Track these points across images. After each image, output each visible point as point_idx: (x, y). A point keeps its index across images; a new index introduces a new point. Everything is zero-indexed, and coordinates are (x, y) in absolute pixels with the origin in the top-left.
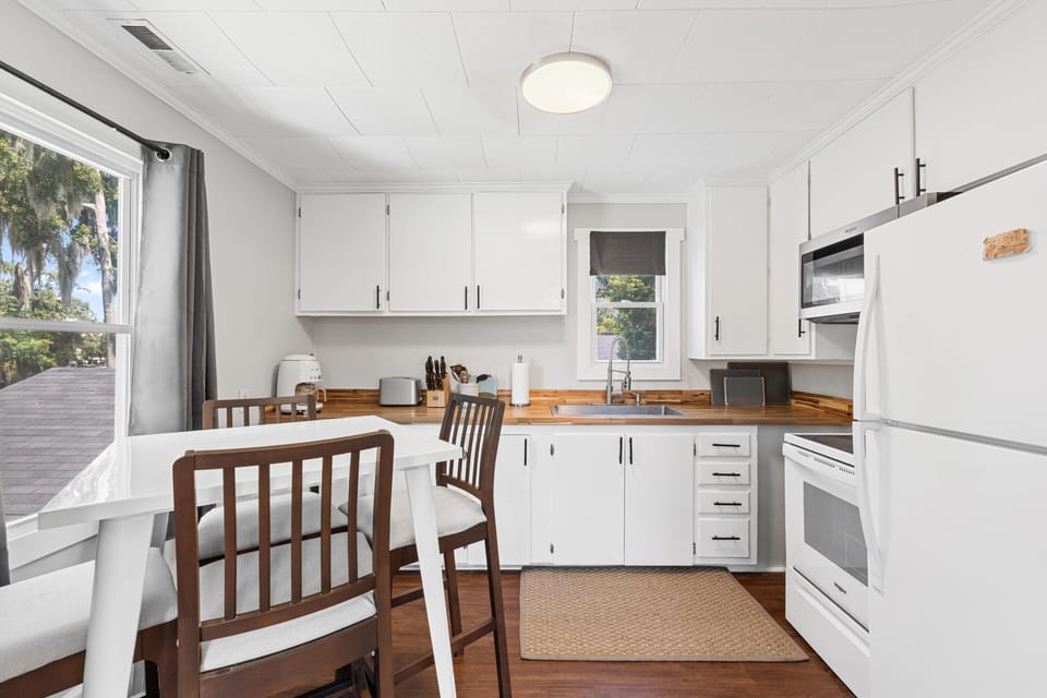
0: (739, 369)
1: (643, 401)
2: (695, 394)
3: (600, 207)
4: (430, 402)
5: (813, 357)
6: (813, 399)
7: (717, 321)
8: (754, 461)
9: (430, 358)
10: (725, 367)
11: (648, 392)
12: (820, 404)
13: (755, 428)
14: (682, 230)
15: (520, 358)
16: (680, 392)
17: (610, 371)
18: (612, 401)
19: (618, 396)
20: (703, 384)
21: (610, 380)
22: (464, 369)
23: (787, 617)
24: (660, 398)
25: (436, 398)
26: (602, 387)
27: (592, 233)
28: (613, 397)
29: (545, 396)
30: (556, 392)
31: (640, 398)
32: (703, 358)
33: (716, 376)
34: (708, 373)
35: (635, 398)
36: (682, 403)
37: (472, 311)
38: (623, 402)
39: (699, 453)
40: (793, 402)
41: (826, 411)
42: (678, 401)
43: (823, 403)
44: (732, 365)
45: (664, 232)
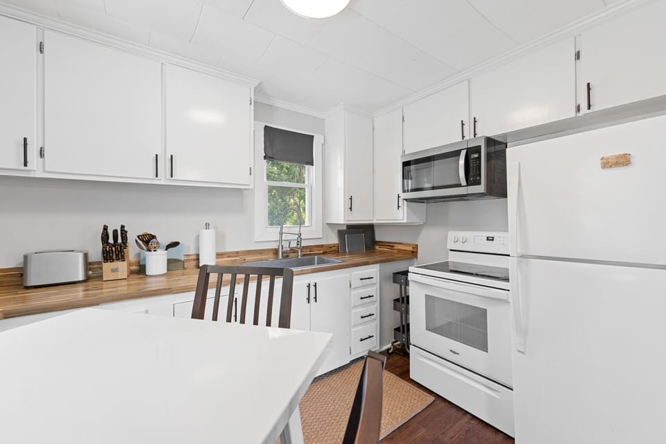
0: (353, 229)
2: (330, 247)
4: (107, 275)
5: (405, 221)
6: (390, 245)
7: (351, 199)
8: (378, 286)
9: (105, 228)
10: (345, 228)
11: (303, 247)
12: (395, 247)
13: (378, 265)
14: (323, 137)
15: (207, 225)
16: (322, 246)
17: (281, 233)
18: (282, 256)
19: (286, 252)
20: (334, 240)
21: (281, 240)
22: (153, 237)
23: (411, 377)
24: (310, 251)
25: (115, 270)
26: (275, 246)
27: (266, 126)
29: (228, 257)
30: (237, 252)
31: (301, 252)
33: (341, 234)
34: (336, 232)
35: (298, 252)
36: (323, 253)
37: (163, 180)
38: (287, 256)
39: (353, 286)
40: (377, 247)
41: (399, 251)
42: (321, 252)
43: (397, 247)
44: (349, 227)
45: (313, 136)
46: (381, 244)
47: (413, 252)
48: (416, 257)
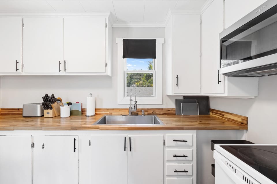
0: (188, 99)
1: (146, 113)
2: (169, 110)
3: (127, 29)
4: (46, 115)
5: (226, 95)
6: (221, 113)
7: (177, 77)
8: (195, 148)
9: (46, 95)
10: (182, 98)
11: (148, 109)
12: (225, 116)
13: (195, 131)
14: (163, 39)
15: (91, 94)
16: (162, 109)
17: (131, 101)
18: (131, 114)
20: (172, 106)
21: (131, 104)
24: (153, 112)
25: (48, 113)
26: (127, 107)
27: (123, 39)
28: (132, 112)
29: (103, 111)
31: (144, 112)
32: (171, 95)
33: (178, 102)
34: (174, 101)
35: (142, 112)
36: (163, 114)
37: (63, 73)
38: (136, 114)
39: (166, 144)
40: (211, 113)
41: (229, 120)
42: (162, 113)
43: (227, 116)
44: (185, 97)
45: (155, 40)
46: (215, 111)
47: (242, 123)
48: (246, 129)
